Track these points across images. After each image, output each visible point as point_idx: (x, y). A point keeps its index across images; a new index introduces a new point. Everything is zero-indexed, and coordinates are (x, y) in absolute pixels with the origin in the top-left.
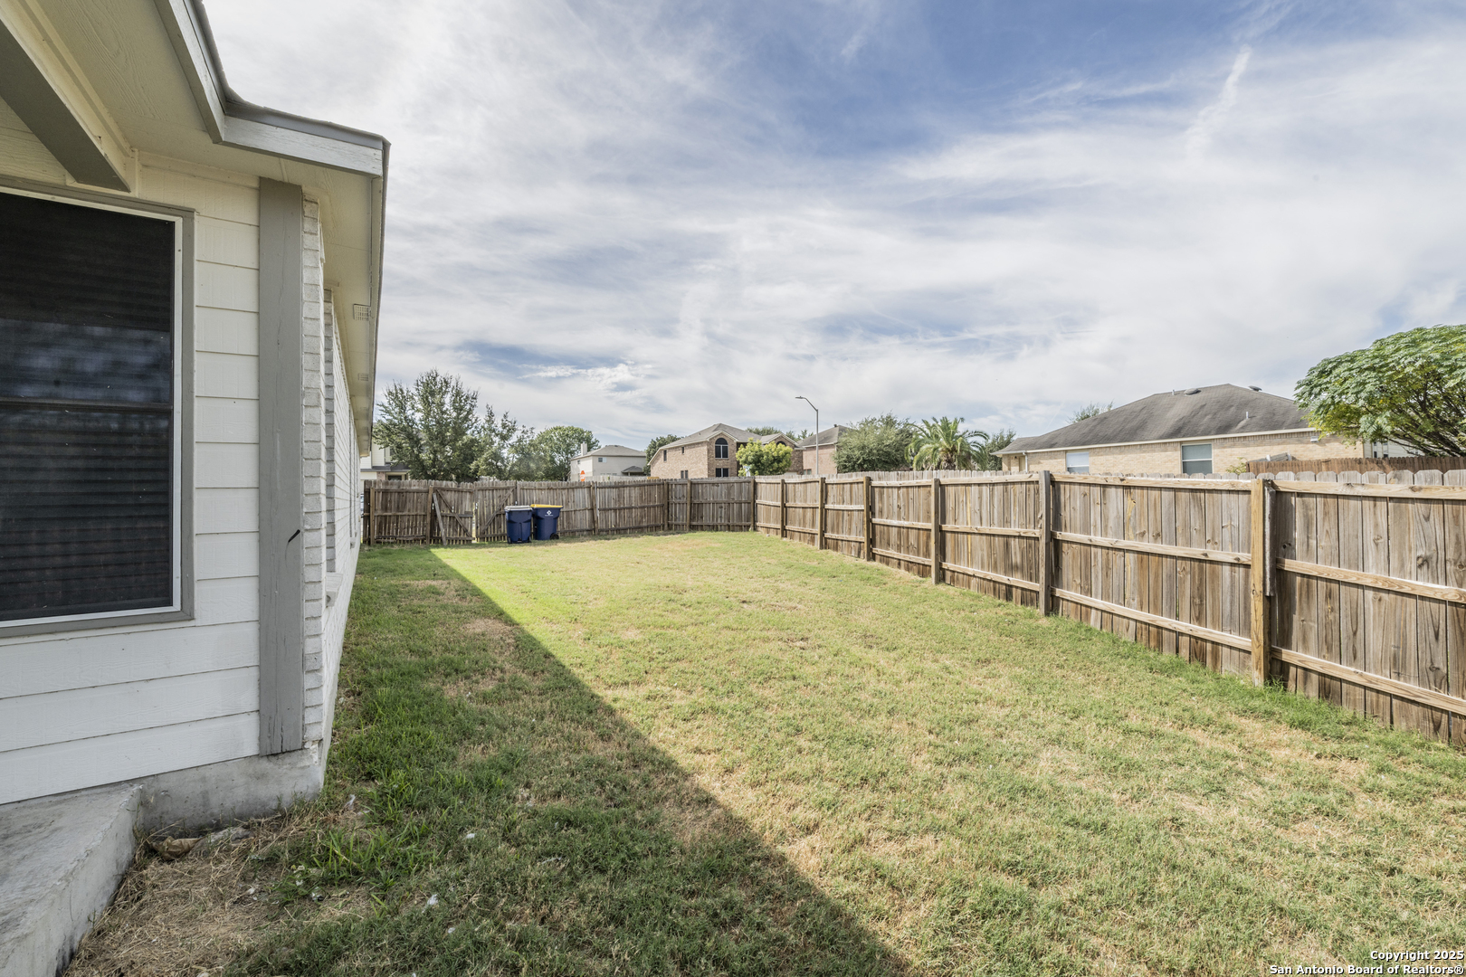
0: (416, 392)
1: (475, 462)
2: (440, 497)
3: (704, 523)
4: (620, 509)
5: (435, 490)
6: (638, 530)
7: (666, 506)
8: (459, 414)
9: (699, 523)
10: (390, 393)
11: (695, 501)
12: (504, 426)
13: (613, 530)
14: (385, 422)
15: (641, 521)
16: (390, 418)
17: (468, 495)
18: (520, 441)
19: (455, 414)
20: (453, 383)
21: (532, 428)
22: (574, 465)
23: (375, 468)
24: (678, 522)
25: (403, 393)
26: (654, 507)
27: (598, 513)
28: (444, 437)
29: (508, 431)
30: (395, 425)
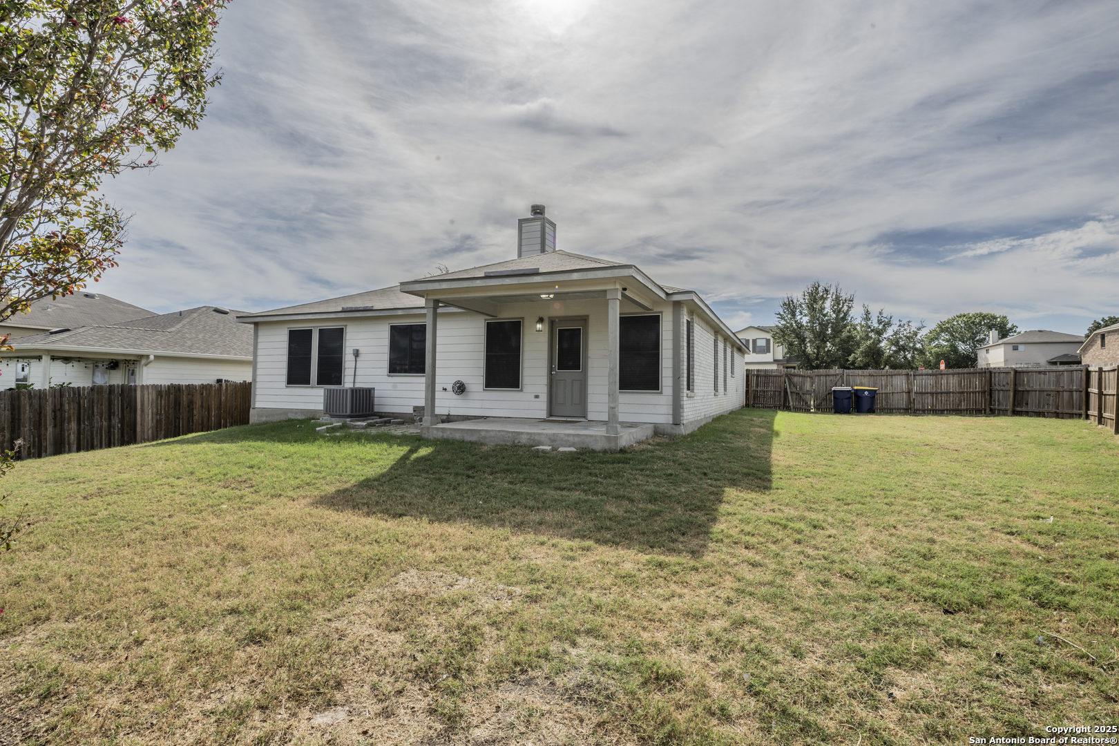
0: (803, 301)
1: (852, 355)
2: (790, 380)
3: (1029, 409)
4: (937, 393)
5: (787, 375)
6: (958, 411)
7: (989, 392)
8: (837, 316)
9: (1024, 409)
10: (785, 304)
11: (1020, 389)
12: (880, 322)
13: (928, 410)
14: (780, 325)
15: (960, 404)
16: (784, 323)
17: (808, 379)
18: (896, 333)
19: (834, 316)
20: (832, 290)
21: (909, 322)
22: (981, 355)
23: (776, 361)
24: (1001, 407)
25: (793, 303)
26: (975, 393)
27: (913, 396)
28: (825, 335)
29: (884, 326)
30: (788, 328)
